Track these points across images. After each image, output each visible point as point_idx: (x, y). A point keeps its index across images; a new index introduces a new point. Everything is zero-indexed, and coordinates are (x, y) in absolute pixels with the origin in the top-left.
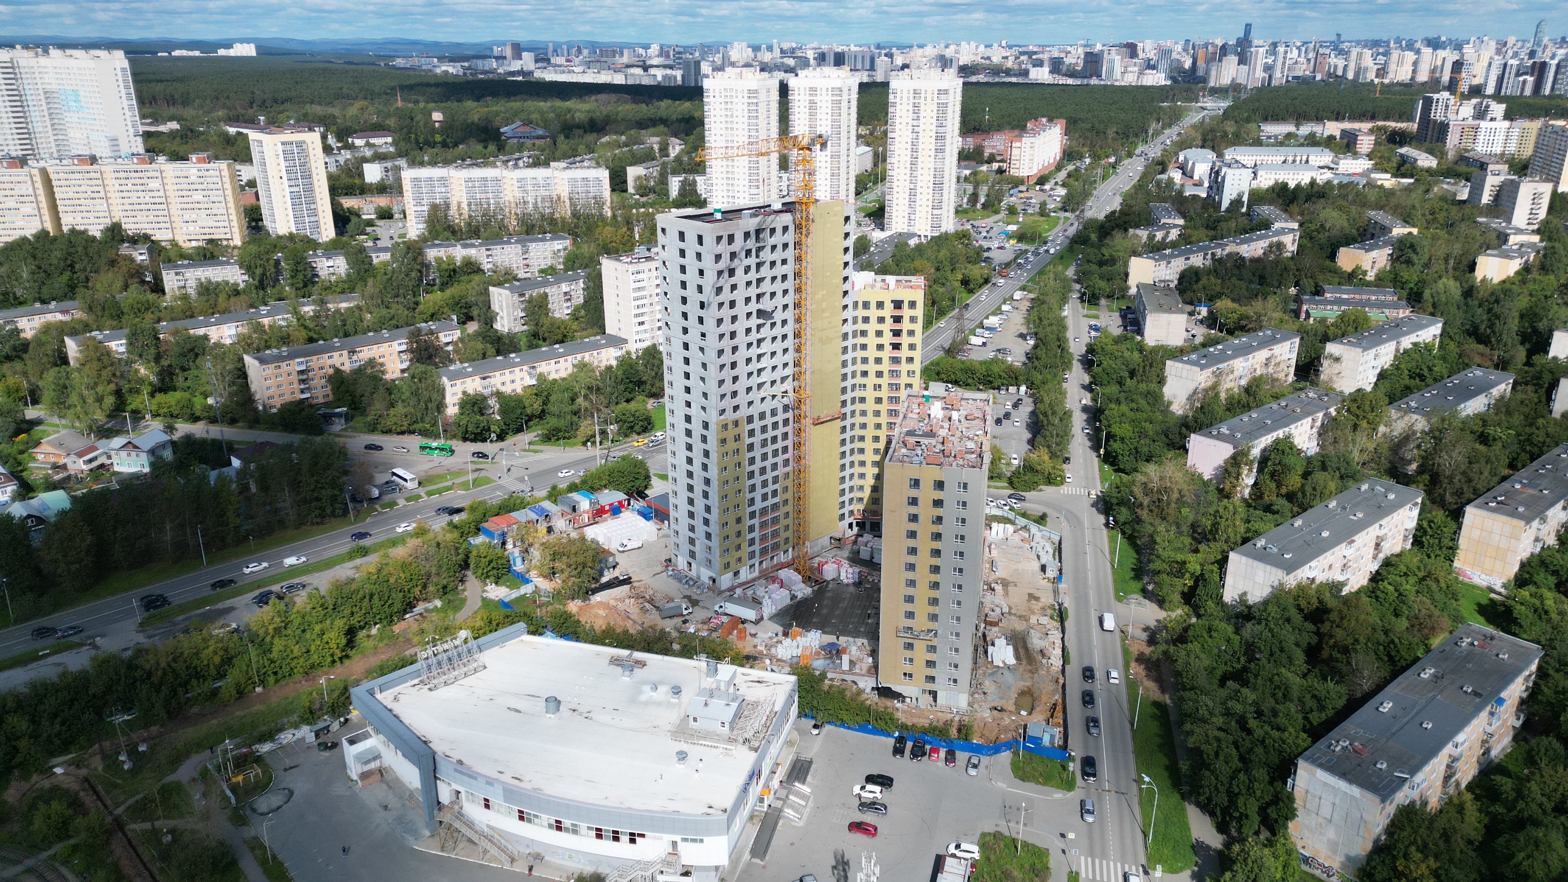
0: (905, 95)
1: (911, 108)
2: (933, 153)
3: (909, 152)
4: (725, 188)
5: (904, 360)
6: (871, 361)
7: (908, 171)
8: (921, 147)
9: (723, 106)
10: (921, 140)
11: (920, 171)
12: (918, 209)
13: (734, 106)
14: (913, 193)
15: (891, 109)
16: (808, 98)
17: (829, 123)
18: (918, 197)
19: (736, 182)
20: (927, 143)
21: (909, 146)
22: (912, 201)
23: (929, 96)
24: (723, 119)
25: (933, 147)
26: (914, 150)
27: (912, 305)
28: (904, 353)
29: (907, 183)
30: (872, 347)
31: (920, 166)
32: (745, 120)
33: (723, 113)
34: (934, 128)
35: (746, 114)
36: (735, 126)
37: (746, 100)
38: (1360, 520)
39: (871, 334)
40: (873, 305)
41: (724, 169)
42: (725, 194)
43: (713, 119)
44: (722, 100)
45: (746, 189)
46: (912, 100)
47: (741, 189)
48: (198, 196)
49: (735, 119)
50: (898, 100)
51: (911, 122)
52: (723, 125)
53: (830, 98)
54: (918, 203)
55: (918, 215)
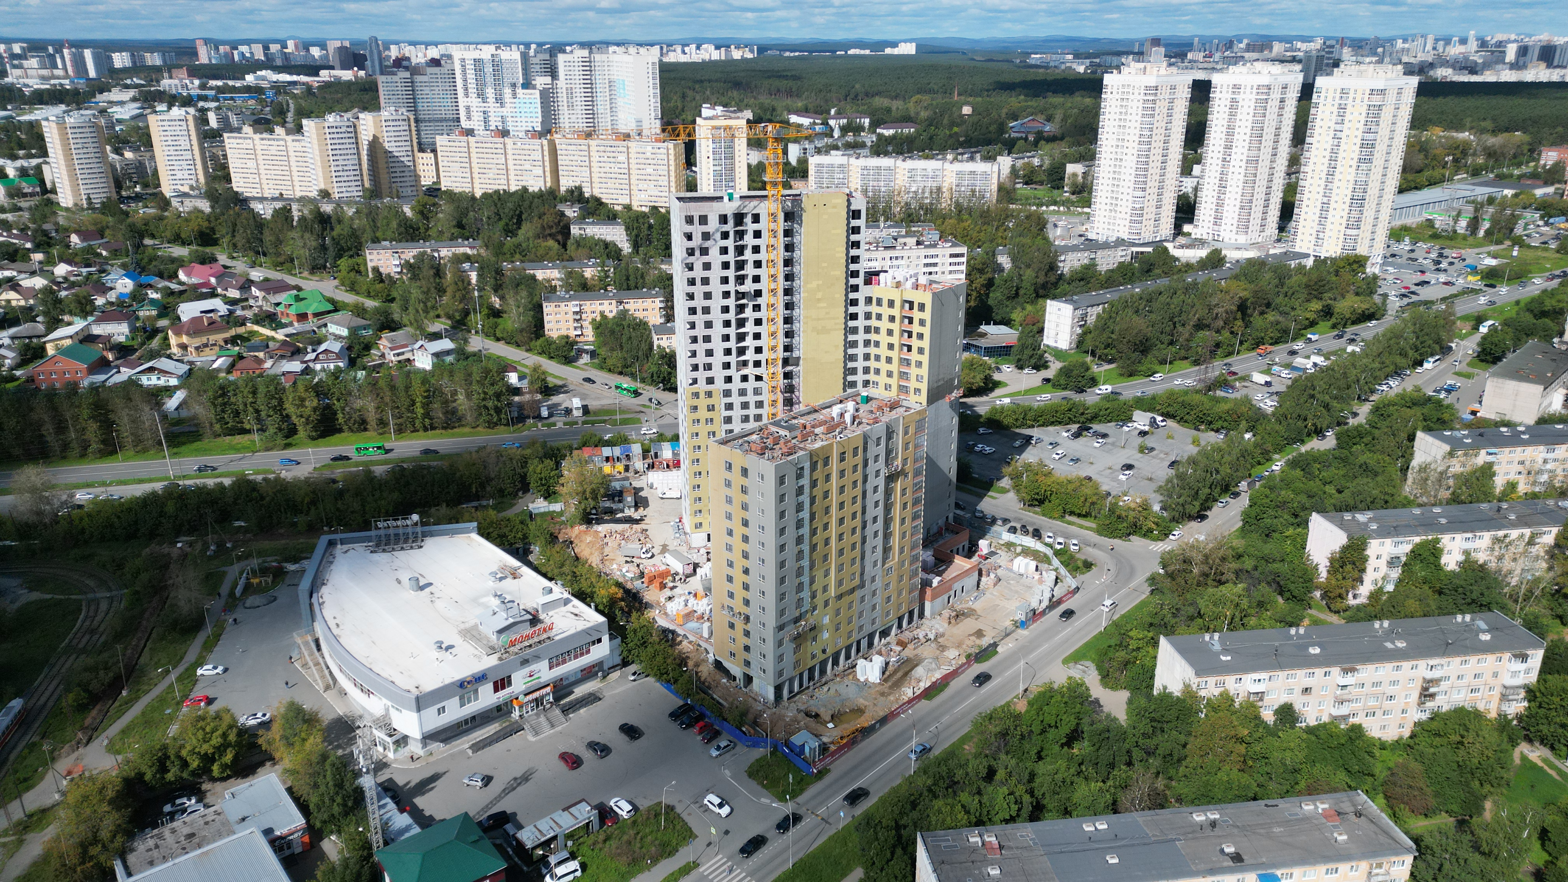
0: (1330, 95)
1: (1335, 110)
2: (1354, 163)
3: (1326, 161)
4: (1110, 188)
5: (913, 364)
6: (883, 359)
7: (1322, 183)
8: (1341, 155)
9: (1119, 103)
10: (1343, 146)
11: (1336, 183)
12: (1329, 226)
13: (1130, 104)
14: (1325, 208)
15: (1313, 111)
16: (1230, 96)
17: (1250, 125)
18: (1331, 212)
19: (1122, 183)
20: (1350, 151)
21: (1327, 154)
22: (1323, 218)
23: (1359, 96)
24: (1117, 117)
25: (1356, 156)
26: (1333, 159)
27: (922, 307)
28: (914, 356)
29: (1320, 197)
30: (884, 345)
31: (1337, 176)
32: (1139, 118)
33: (1118, 110)
34: (1360, 134)
35: (1140, 112)
36: (1128, 124)
37: (1142, 97)
38: (1398, 650)
39: (883, 331)
40: (885, 303)
41: (1112, 169)
42: (1109, 195)
43: (1107, 116)
44: (1119, 96)
45: (1130, 191)
46: (1338, 101)
47: (1125, 191)
48: (650, 170)
49: (1128, 117)
50: (1321, 100)
51: (1333, 126)
52: (1117, 123)
53: (1254, 97)
54: (1330, 219)
55: (1328, 233)
